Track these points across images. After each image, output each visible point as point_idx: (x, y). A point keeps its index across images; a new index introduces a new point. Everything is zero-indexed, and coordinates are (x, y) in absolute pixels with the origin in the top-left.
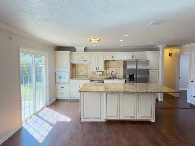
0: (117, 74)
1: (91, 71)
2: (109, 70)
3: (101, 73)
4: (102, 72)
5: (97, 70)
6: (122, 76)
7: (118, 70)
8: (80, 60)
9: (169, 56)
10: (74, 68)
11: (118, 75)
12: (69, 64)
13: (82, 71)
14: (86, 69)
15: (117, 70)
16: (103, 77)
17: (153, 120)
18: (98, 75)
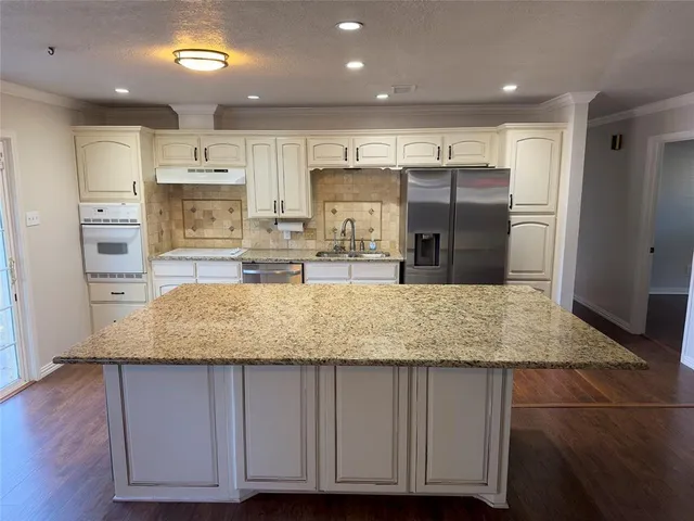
0: (371, 230)
1: (255, 219)
2: (334, 212)
3: (299, 227)
4: (305, 222)
5: (276, 215)
6: (393, 242)
7: (377, 215)
8: (195, 164)
9: (613, 147)
10: (179, 205)
11: (374, 236)
12: (141, 188)
13: (213, 219)
14: (231, 211)
15: (372, 212)
16: (311, 244)
17: (495, 498)
18: (287, 236)
